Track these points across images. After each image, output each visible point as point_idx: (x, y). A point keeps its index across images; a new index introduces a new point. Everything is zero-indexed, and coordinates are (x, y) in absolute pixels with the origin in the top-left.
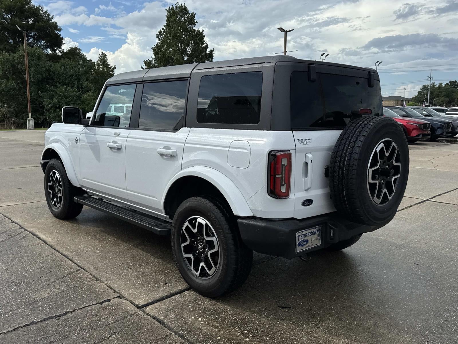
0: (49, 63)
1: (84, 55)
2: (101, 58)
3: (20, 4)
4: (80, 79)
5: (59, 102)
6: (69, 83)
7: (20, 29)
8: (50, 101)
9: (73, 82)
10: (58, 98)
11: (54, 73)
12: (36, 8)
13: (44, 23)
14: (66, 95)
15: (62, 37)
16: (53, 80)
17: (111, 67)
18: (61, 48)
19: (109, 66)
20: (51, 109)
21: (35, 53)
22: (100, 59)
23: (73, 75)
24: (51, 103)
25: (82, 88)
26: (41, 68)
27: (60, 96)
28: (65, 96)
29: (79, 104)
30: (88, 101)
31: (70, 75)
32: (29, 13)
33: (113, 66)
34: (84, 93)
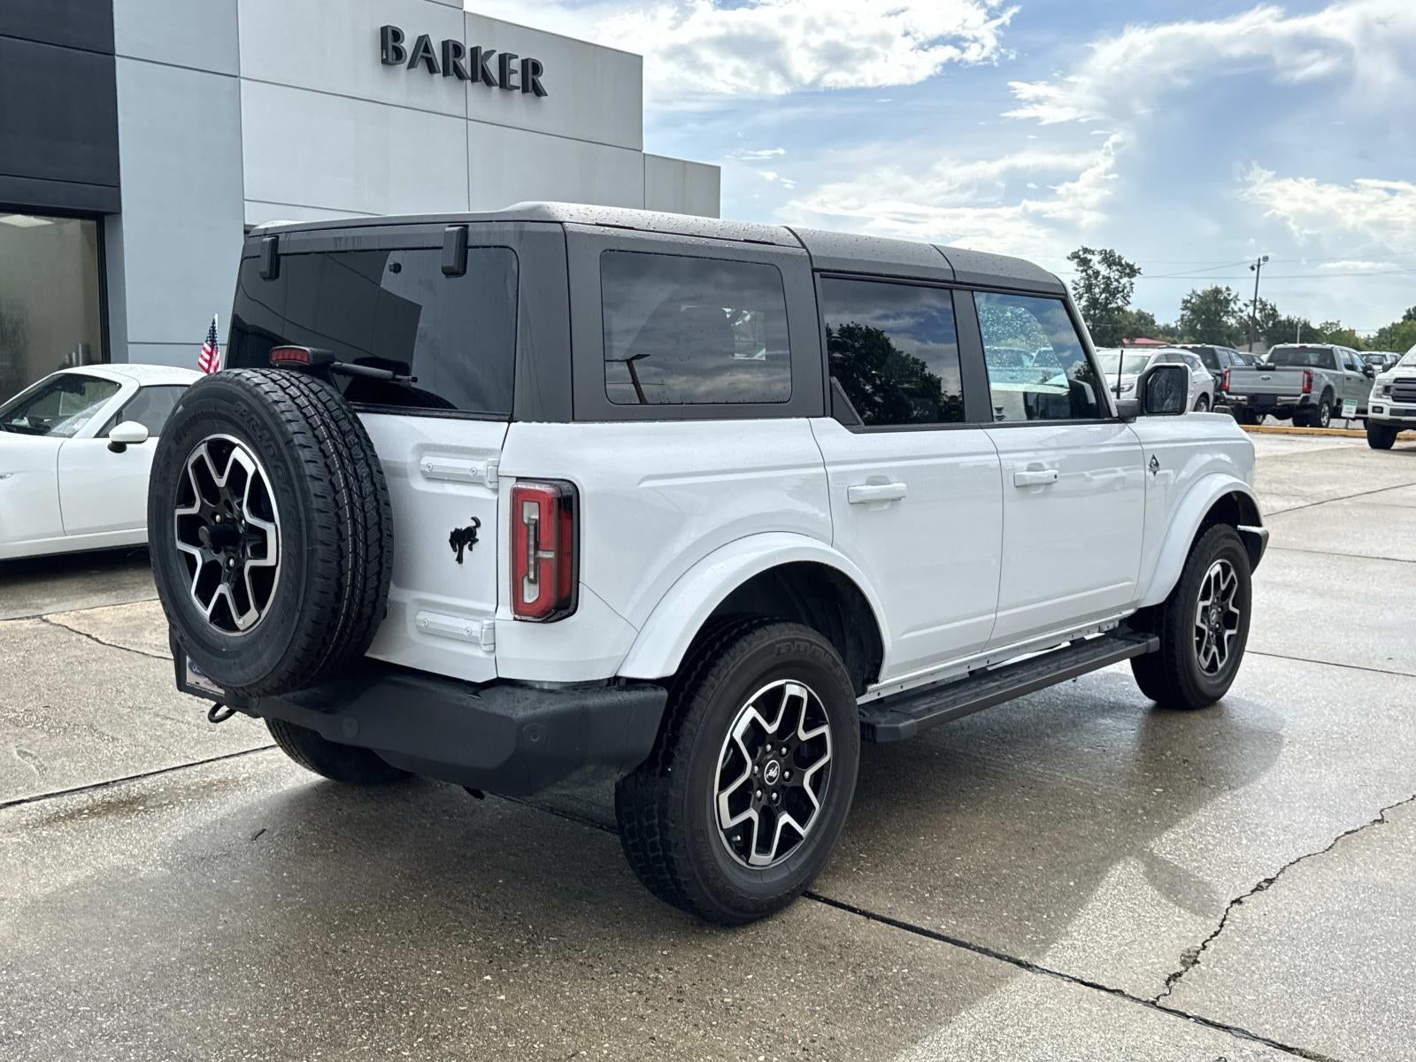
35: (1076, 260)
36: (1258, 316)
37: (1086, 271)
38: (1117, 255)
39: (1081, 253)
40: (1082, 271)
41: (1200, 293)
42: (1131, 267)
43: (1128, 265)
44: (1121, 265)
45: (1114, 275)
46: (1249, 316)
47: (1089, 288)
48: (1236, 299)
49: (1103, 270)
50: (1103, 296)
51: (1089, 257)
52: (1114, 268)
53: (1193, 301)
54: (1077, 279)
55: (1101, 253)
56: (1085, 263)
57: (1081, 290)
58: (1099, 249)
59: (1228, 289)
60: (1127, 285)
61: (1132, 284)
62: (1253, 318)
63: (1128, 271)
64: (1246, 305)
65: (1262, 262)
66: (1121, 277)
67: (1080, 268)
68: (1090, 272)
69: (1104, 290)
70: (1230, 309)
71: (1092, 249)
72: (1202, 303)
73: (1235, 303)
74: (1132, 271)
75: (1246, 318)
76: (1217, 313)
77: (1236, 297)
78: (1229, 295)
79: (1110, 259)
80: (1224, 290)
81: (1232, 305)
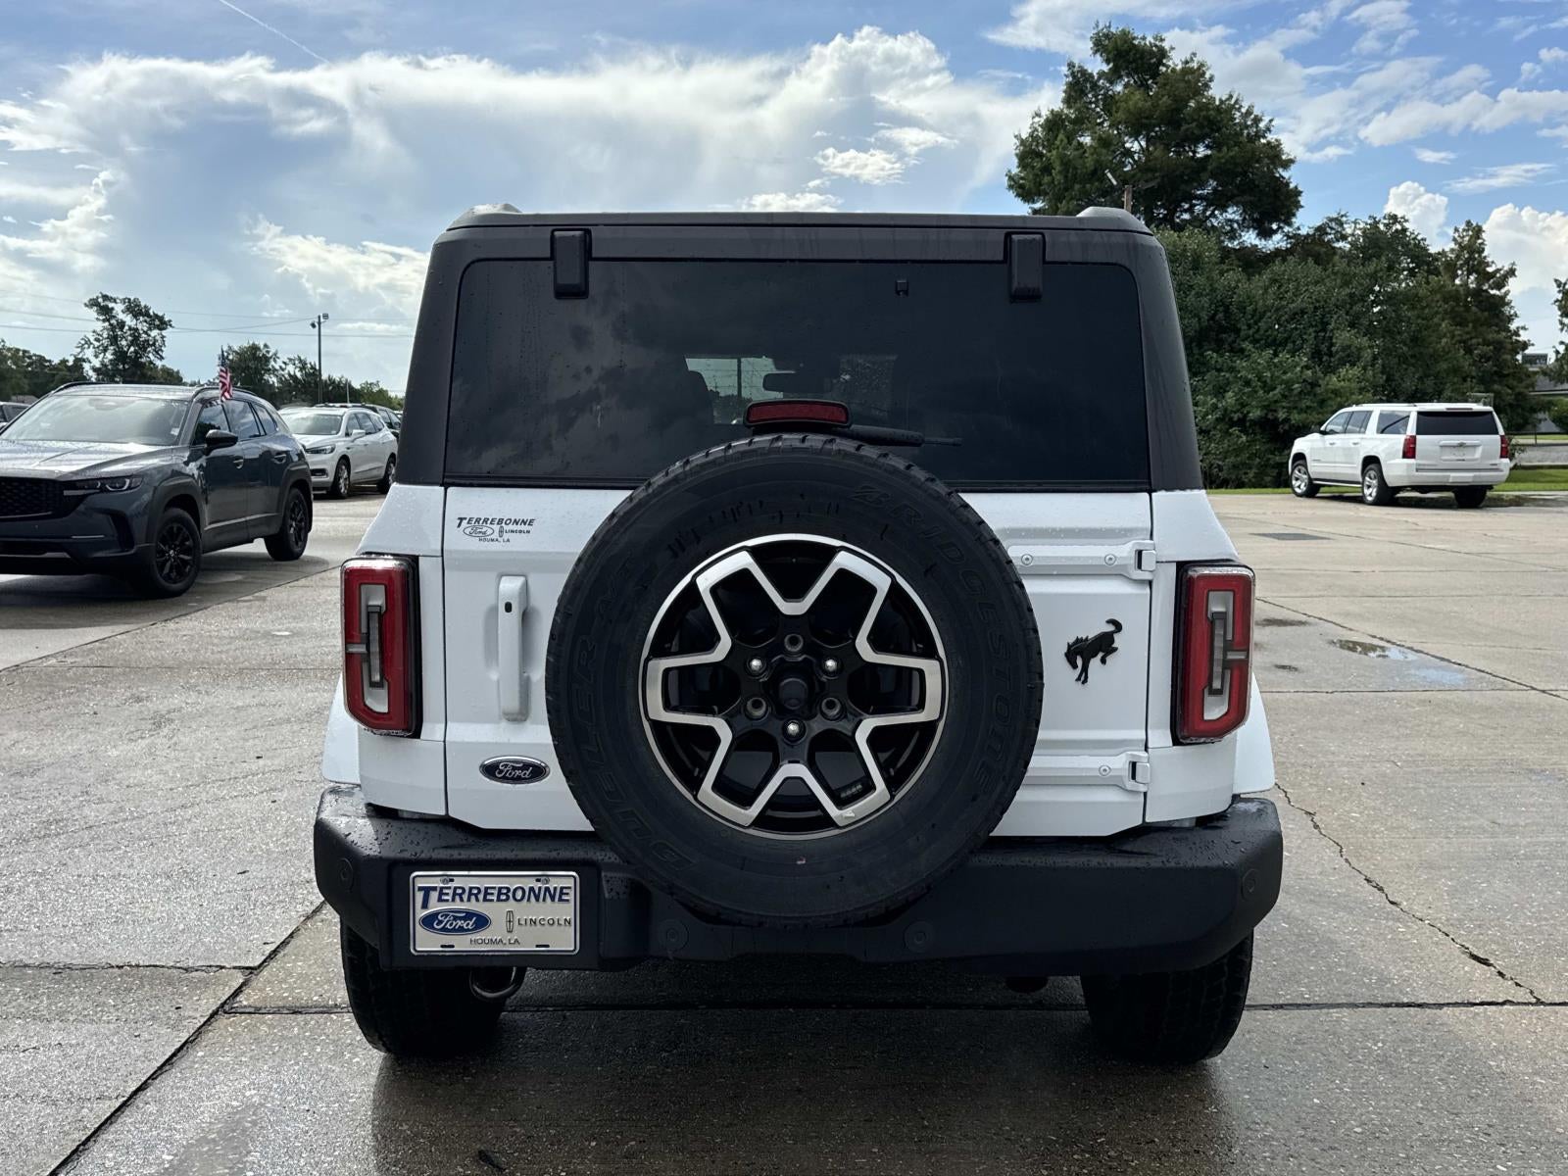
0: (1233, 276)
1: (1419, 238)
2: (1460, 244)
3: (1170, 102)
4: (1328, 324)
5: (1243, 405)
6: (1290, 337)
7: (1115, 183)
8: (1214, 400)
9: (1301, 336)
10: (1240, 390)
11: (1242, 309)
12: (1217, 103)
13: (1236, 148)
14: (1268, 381)
15: (1296, 187)
16: (1238, 331)
17: (1498, 270)
18: (1290, 224)
19: (1490, 270)
20: (1215, 428)
21: (1185, 250)
22: (1457, 247)
23: (1303, 312)
24: (1217, 408)
25: (1331, 354)
26: (1199, 295)
27: (1248, 383)
28: (1265, 381)
29: (1308, 407)
30: (1339, 399)
31: (1296, 314)
32: (1194, 124)
33: (1506, 268)
34: (1330, 370)
35: (95, 308)
36: (299, 375)
37: (108, 320)
38: (143, 304)
39: (100, 300)
40: (104, 321)
41: (236, 349)
42: (161, 319)
43: (156, 316)
44: (148, 315)
45: (143, 326)
46: (289, 375)
47: (114, 340)
48: (275, 357)
49: (129, 320)
50: (132, 349)
51: (111, 305)
52: (141, 318)
53: (231, 357)
54: (98, 329)
55: (123, 301)
56: (106, 312)
57: (106, 342)
58: (121, 297)
59: (266, 346)
60: (158, 338)
61: (163, 337)
62: (294, 377)
63: (157, 322)
64: (285, 363)
65: (322, 320)
66: (150, 329)
67: (101, 318)
68: (113, 321)
69: (132, 342)
70: (270, 367)
71: (114, 296)
72: (240, 360)
73: (275, 361)
74: (162, 323)
75: (287, 376)
76: (257, 372)
77: (275, 354)
78: (268, 352)
79: (135, 309)
80: (262, 347)
81: (272, 363)
